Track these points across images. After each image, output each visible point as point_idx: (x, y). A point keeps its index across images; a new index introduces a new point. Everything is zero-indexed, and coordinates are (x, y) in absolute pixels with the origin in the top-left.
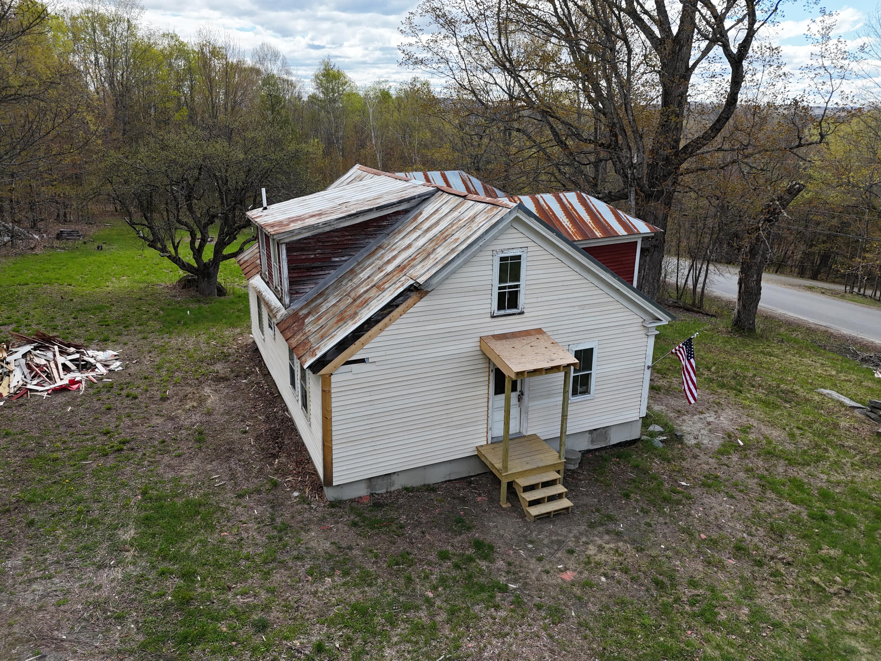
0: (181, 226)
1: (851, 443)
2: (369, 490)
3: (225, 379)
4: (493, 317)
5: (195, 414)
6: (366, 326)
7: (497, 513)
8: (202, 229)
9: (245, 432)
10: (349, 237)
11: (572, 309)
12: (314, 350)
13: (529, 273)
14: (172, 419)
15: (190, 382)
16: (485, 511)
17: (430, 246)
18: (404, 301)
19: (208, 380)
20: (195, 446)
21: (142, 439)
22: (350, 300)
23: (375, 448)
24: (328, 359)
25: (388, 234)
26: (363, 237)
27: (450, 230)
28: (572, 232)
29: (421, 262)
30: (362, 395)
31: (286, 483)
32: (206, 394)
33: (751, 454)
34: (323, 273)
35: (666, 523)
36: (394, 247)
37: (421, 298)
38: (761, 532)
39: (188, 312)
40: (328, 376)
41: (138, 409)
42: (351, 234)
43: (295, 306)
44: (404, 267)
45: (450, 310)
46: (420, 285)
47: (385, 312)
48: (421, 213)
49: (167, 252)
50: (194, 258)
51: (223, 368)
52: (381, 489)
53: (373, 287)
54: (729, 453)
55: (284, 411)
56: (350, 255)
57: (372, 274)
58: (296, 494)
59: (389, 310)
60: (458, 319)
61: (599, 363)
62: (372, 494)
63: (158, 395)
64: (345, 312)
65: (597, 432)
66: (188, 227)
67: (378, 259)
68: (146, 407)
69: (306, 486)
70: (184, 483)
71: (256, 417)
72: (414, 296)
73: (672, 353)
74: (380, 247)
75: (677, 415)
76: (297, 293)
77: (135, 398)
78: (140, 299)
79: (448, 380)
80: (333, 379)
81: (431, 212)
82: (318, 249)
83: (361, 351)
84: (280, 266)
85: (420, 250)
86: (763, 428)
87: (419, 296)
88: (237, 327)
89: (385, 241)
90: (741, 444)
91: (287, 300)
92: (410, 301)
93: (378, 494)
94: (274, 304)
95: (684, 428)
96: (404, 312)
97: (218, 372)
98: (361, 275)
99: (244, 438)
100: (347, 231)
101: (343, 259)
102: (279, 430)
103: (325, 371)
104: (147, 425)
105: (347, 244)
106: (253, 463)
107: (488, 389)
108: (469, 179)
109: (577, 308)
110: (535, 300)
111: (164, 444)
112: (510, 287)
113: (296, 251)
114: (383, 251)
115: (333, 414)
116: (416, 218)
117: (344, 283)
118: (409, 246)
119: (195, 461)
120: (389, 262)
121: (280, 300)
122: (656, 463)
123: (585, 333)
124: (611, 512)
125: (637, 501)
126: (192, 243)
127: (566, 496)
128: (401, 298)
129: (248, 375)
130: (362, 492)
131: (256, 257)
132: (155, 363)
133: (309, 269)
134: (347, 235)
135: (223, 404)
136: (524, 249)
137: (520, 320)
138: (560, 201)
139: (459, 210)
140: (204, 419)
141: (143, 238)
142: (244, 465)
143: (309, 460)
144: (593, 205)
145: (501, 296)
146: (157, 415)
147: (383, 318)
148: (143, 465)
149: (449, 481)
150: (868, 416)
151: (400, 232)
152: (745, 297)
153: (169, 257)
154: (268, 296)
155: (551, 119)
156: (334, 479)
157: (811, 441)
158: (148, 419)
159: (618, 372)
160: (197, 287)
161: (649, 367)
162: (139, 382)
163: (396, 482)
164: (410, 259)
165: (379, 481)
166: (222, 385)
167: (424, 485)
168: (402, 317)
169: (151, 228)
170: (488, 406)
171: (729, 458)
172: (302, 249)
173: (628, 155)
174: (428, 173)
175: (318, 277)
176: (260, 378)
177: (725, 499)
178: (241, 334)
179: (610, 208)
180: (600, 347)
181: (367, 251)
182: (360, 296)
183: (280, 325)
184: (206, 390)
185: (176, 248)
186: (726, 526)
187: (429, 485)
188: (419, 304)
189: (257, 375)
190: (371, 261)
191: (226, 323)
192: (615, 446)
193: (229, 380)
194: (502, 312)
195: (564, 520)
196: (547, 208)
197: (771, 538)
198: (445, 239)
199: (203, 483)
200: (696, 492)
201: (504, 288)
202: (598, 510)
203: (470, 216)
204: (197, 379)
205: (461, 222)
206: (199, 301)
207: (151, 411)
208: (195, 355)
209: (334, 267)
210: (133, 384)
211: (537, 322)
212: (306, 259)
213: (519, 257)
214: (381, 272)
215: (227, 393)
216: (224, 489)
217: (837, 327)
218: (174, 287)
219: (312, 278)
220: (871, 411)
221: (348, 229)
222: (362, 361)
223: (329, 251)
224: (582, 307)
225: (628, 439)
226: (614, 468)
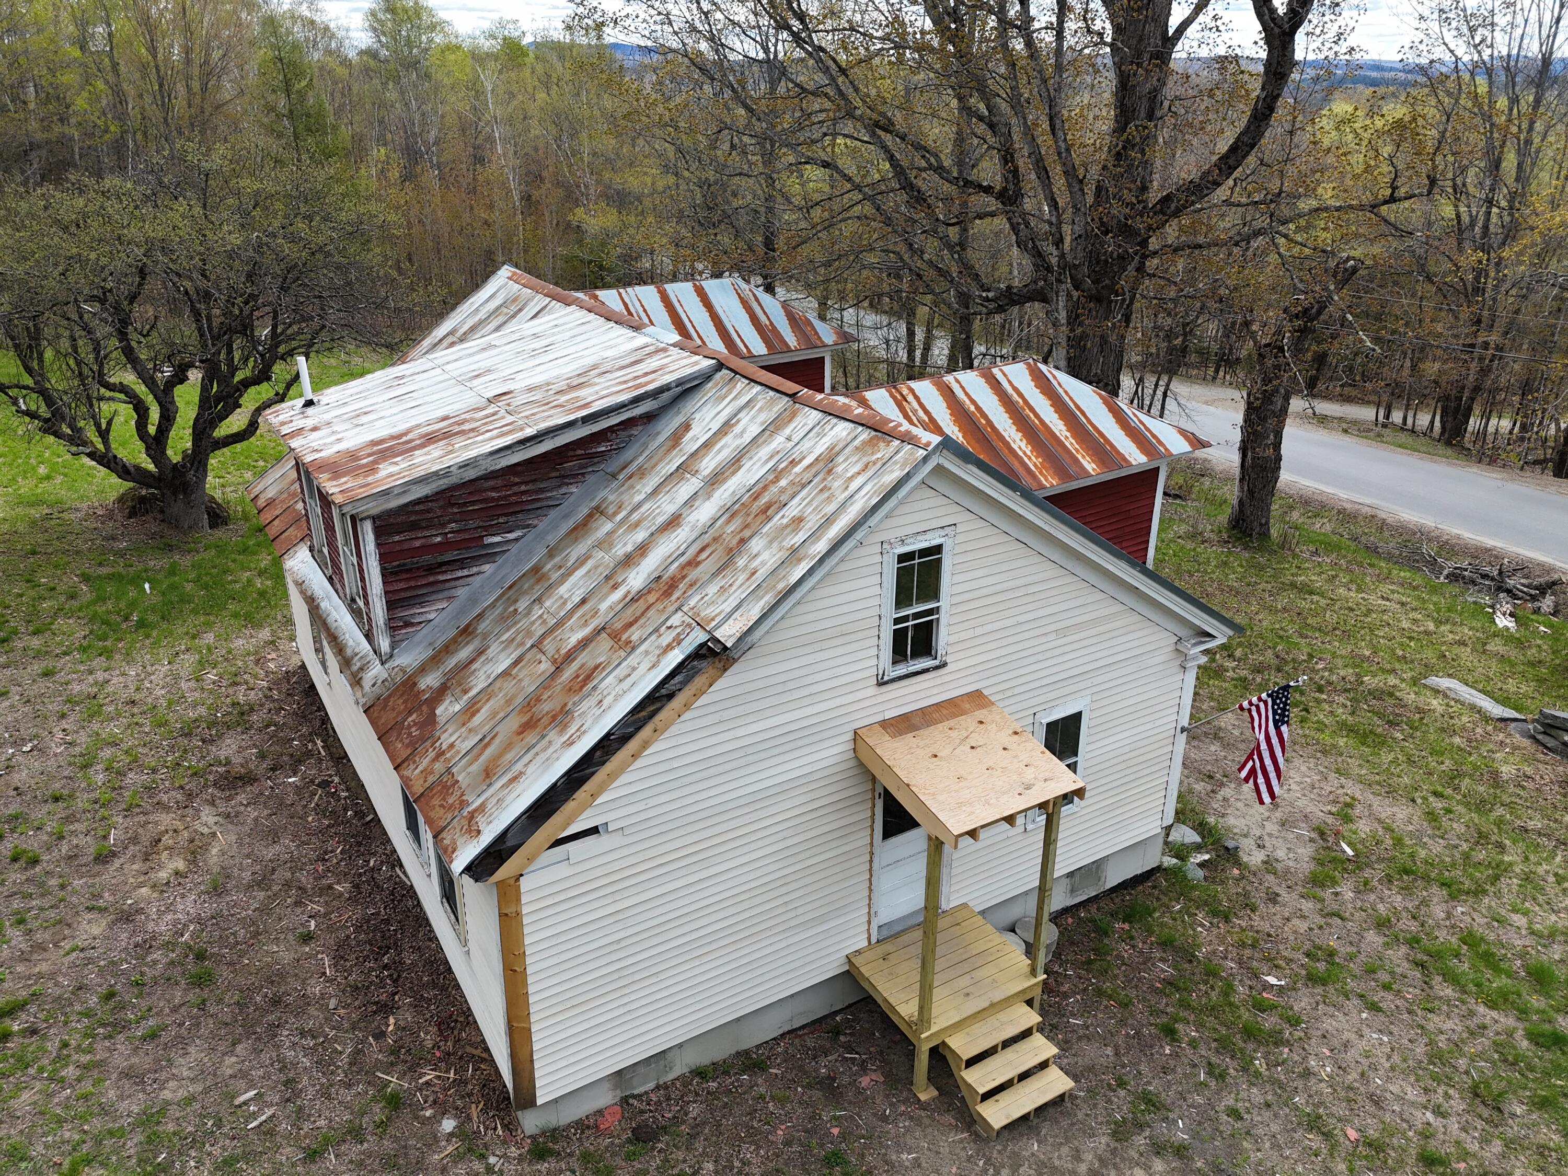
0: (112, 394)
1: (1536, 823)
2: (618, 1092)
3: (248, 779)
4: (881, 684)
5: (183, 896)
6: (598, 753)
7: (911, 1118)
8: (160, 394)
9: (307, 938)
10: (523, 488)
11: (1044, 639)
12: (472, 815)
13: (957, 579)
14: (127, 917)
15: (165, 798)
16: (884, 1119)
17: (730, 529)
18: (685, 683)
19: (206, 786)
20: (191, 996)
21: (58, 991)
22: (545, 666)
23: (627, 1008)
24: (510, 843)
25: (614, 476)
26: (554, 482)
27: (774, 489)
28: (1035, 465)
29: (715, 575)
30: (596, 905)
31: (420, 1090)
32: (206, 830)
33: (1375, 874)
34: (465, 572)
35: (1268, 1105)
36: (635, 516)
37: (725, 670)
38: (1457, 1104)
39: (147, 586)
40: (512, 882)
41: (43, 895)
42: (526, 479)
43: (408, 659)
44: (672, 585)
45: (791, 685)
46: (725, 648)
47: (644, 713)
48: (687, 427)
49: (84, 443)
50: (148, 455)
51: (241, 749)
52: (644, 1084)
53: (598, 631)
54: (1334, 883)
55: (393, 867)
56: (528, 526)
57: (591, 593)
58: (448, 1125)
59: (652, 708)
60: (808, 701)
61: (1091, 739)
62: (625, 1100)
63: (89, 845)
64: (538, 700)
65: (1083, 871)
66: (126, 394)
67: (599, 545)
68: (62, 887)
69: (470, 1095)
70: (171, 1127)
71: (330, 887)
72: (707, 668)
73: (1241, 708)
74: (598, 511)
75: (1209, 788)
76: (408, 624)
77: (35, 862)
78: (34, 553)
79: (786, 834)
80: (525, 884)
81: (715, 426)
82: (450, 522)
83: (588, 812)
84: (360, 566)
85: (707, 538)
86: (1376, 802)
87: (720, 665)
88: (259, 625)
89: (608, 495)
90: (1350, 852)
91: (384, 644)
92: (699, 681)
93: (638, 1097)
94: (351, 643)
95: (1231, 821)
96: (687, 706)
97: (228, 762)
98: (563, 590)
99: (309, 956)
100: (516, 474)
101: (511, 536)
102: (387, 922)
103: (504, 872)
104: (67, 945)
105: (517, 503)
106: (335, 1039)
107: (872, 836)
108: (755, 295)
109: (1053, 636)
110: (970, 634)
111: (112, 1003)
112: (917, 616)
113: (398, 533)
114: (608, 526)
115: (528, 961)
116: (676, 439)
117: (522, 605)
118: (674, 522)
119: (191, 1049)
120: (629, 561)
121: (368, 636)
122: (1202, 925)
123: (1065, 683)
124: (1149, 1083)
125: (1193, 1044)
126: (141, 426)
127: (1055, 1063)
128: (678, 679)
129: (300, 762)
130: (606, 1098)
131: (294, 495)
132: (78, 750)
133: (432, 569)
134: (517, 484)
135: (248, 856)
136: (947, 530)
137: (939, 681)
138: (995, 385)
139: (787, 431)
140: (209, 908)
141: (28, 413)
142: (314, 1048)
143: (468, 1018)
144: (1066, 392)
145: (899, 637)
146: (90, 909)
147: (638, 729)
148: (62, 1080)
149: (789, 1032)
150: (1538, 741)
151: (642, 473)
152: (1253, 476)
153: (91, 455)
154: (334, 615)
155: (888, 138)
156: (538, 1093)
157: (1468, 827)
158: (69, 925)
159: (1127, 749)
160: (162, 511)
161: (1183, 730)
162: (39, 813)
163: (678, 1062)
164: (682, 560)
165: (642, 1070)
166: (242, 798)
167: (738, 1053)
168: (682, 719)
169: (43, 393)
170: (870, 870)
171: (1337, 894)
172: (414, 526)
173: (1054, 219)
174: (667, 287)
175: (453, 584)
176: (329, 771)
177: (1364, 1015)
178: (273, 642)
179: (1101, 397)
180: (1095, 706)
181: (566, 516)
182: (570, 656)
183: (375, 712)
184: (204, 819)
185: (104, 434)
186: (1388, 1095)
187: (747, 1053)
188: (720, 684)
189: (320, 760)
190: (580, 549)
191: (235, 615)
192: (1113, 890)
193: (255, 780)
194: (902, 670)
195: (1057, 1122)
196: (972, 408)
197: (1480, 1116)
198: (766, 513)
199: (219, 1124)
200: (1302, 1002)
201: (905, 619)
202: (1121, 1084)
203: (818, 452)
204: (182, 787)
205: (797, 469)
206: (169, 548)
207: (74, 899)
208: (172, 717)
209: (490, 557)
210: (26, 821)
211: (970, 679)
212: (422, 547)
213: (938, 549)
214: (615, 587)
215: (256, 820)
216: (271, 1133)
217: (1392, 507)
218: (110, 515)
219: (441, 586)
220: (1545, 733)
221: (520, 468)
222: (594, 831)
223: (478, 523)
224: (1060, 632)
225: (1139, 872)
226: (1125, 950)
